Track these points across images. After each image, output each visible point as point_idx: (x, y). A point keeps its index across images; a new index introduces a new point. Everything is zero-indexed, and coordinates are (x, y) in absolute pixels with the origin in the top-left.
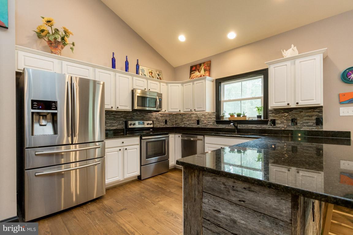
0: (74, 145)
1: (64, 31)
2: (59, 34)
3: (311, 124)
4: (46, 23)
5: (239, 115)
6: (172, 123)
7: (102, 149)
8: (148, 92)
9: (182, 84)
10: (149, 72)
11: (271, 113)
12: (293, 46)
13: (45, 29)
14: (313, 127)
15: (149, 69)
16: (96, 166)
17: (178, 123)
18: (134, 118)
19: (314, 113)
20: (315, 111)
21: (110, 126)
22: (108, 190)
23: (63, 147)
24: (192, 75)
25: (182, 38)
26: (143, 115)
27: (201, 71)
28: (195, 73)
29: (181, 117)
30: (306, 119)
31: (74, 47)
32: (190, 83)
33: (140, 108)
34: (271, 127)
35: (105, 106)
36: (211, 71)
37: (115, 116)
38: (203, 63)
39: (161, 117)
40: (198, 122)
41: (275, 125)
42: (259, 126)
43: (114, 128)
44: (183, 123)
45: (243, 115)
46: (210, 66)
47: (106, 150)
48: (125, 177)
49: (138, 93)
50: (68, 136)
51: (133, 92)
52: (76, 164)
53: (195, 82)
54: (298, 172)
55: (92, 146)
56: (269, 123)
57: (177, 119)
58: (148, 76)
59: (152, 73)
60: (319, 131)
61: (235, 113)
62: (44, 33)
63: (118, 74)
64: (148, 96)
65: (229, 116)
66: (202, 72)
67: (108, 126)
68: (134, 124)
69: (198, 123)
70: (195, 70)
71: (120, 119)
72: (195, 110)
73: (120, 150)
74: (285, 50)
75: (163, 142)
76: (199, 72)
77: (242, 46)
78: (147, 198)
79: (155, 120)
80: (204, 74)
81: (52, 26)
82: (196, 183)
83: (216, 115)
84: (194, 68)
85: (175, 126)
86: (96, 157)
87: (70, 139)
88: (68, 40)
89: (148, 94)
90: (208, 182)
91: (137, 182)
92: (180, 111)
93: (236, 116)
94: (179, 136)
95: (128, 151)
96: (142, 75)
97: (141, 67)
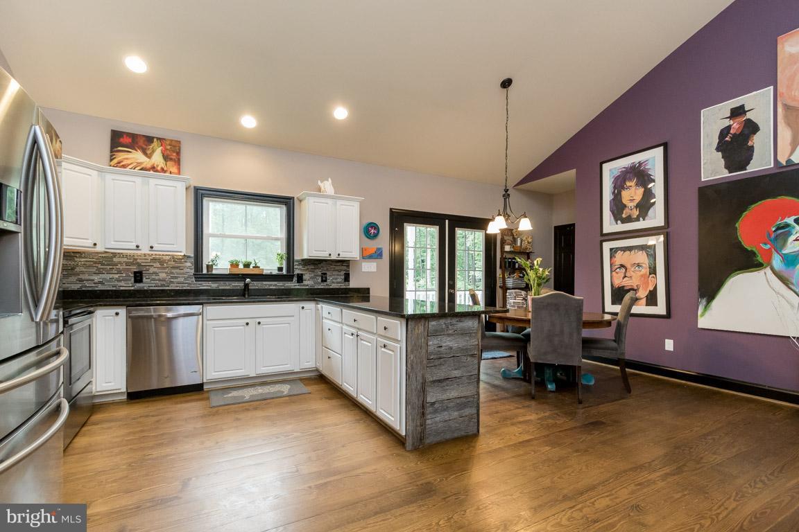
3: (339, 280)
5: (247, 265)
11: (298, 265)
14: (342, 285)
20: (343, 265)
24: (122, 155)
27: (152, 154)
28: (129, 152)
30: (335, 274)
34: (298, 284)
38: (159, 139)
40: (138, 276)
42: (281, 284)
46: (177, 152)
56: (295, 279)
60: (347, 288)
66: (158, 158)
69: (138, 280)
70: (130, 147)
72: (152, 247)
76: (148, 156)
80: (162, 165)
84: (127, 140)
92: (95, 244)
93: (241, 266)
94: (118, 314)
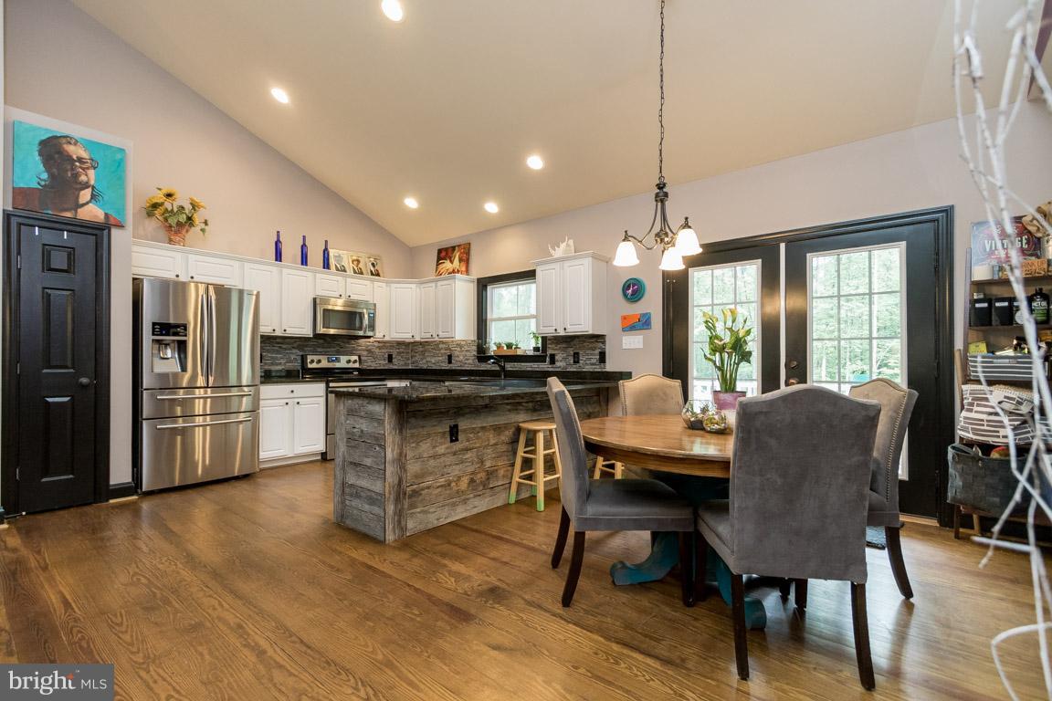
1: (191, 205)
2: (183, 213)
3: (594, 361)
4: (164, 197)
5: (509, 346)
6: (403, 360)
7: (254, 398)
8: (348, 301)
9: (417, 284)
10: (353, 262)
11: (550, 344)
13: (160, 203)
14: (596, 366)
15: (351, 253)
16: (241, 426)
17: (416, 361)
18: (317, 351)
19: (596, 344)
21: (269, 364)
23: (182, 391)
24: (441, 267)
25: (411, 203)
26: (339, 344)
27: (454, 260)
28: (444, 263)
29: (422, 349)
31: (206, 227)
32: (430, 285)
35: (262, 327)
36: (470, 265)
37: (281, 345)
38: (459, 246)
39: (379, 348)
40: (450, 359)
41: (555, 364)
42: (536, 366)
43: (279, 367)
44: (424, 361)
45: (515, 346)
46: (468, 253)
47: (261, 402)
50: (202, 375)
51: (315, 302)
53: (440, 283)
55: (235, 392)
57: (416, 353)
58: (350, 272)
59: (358, 261)
62: (158, 210)
63: (285, 270)
65: (495, 349)
66: (456, 263)
67: (266, 365)
68: (319, 361)
69: (450, 362)
70: (445, 258)
71: (291, 351)
72: (438, 335)
73: (287, 404)
76: (452, 262)
79: (364, 353)
80: (458, 268)
81: (174, 202)
83: (478, 346)
84: (444, 254)
85: (409, 367)
86: (242, 410)
88: (198, 218)
91: (320, 464)
92: (414, 336)
93: (505, 348)
95: (302, 406)
96: (337, 269)
97: (332, 252)
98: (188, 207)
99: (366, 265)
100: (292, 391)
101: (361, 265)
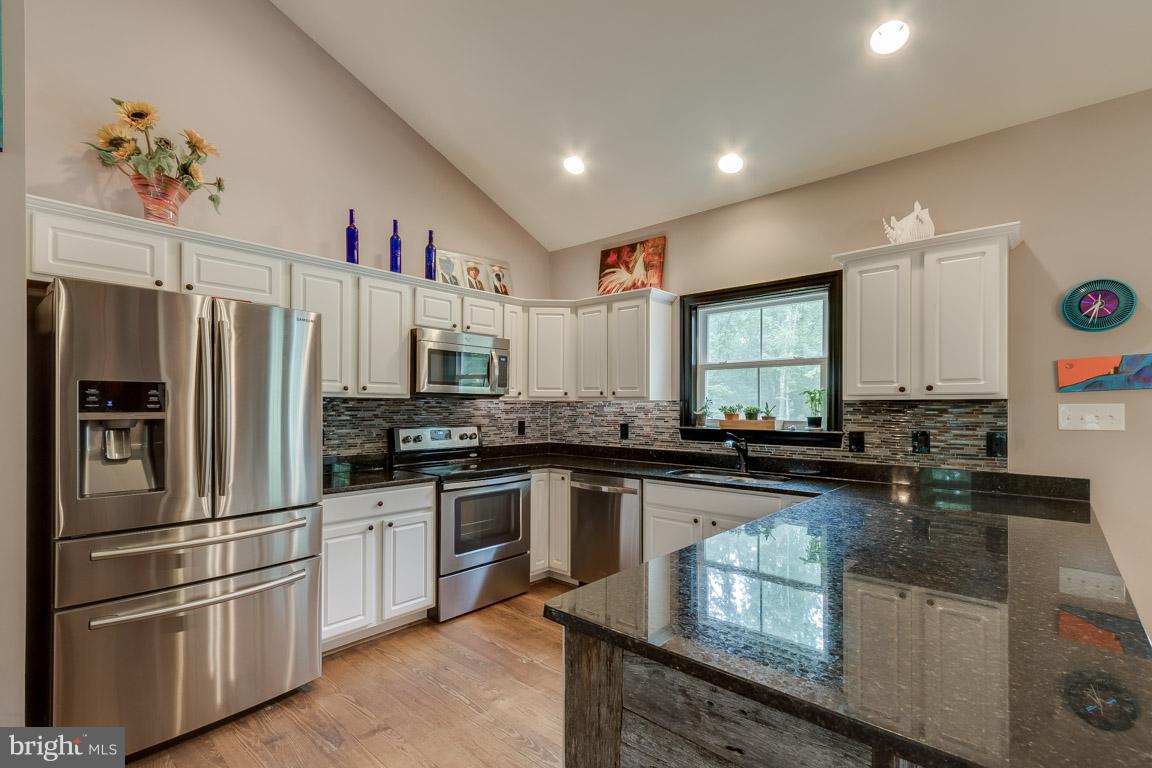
0: (218, 524)
1: (188, 143)
2: (171, 156)
3: (973, 451)
4: (129, 120)
5: (751, 415)
6: (540, 430)
7: (310, 530)
8: (465, 335)
9: (575, 308)
10: (469, 270)
11: (851, 413)
12: (917, 205)
13: (123, 136)
14: (977, 462)
16: (293, 587)
17: (561, 432)
18: (416, 418)
19: (980, 416)
20: (985, 410)
21: (339, 446)
22: (329, 657)
23: (182, 530)
24: (607, 279)
25: (574, 165)
26: (447, 409)
27: (634, 266)
28: (614, 272)
29: (570, 413)
30: (957, 435)
31: (220, 194)
32: (598, 308)
33: (437, 388)
34: (850, 454)
35: (324, 384)
36: (666, 270)
37: (356, 413)
38: (642, 243)
39: (507, 412)
40: (624, 430)
41: (863, 451)
42: (815, 452)
43: (353, 452)
44: (575, 431)
45: (764, 415)
46: (662, 254)
47: (325, 530)
48: (387, 616)
49: (431, 340)
50: (201, 493)
51: (414, 338)
52: (226, 585)
53: (616, 306)
54: (931, 603)
56: (845, 442)
57: (559, 418)
58: (464, 285)
59: (477, 271)
60: (996, 474)
61: (740, 407)
62: (121, 151)
63: (362, 278)
64: (464, 350)
65: (722, 417)
66: (639, 271)
67: (332, 448)
68: (418, 439)
69: (624, 436)
70: (615, 265)
71: (372, 423)
72: (614, 393)
73: (371, 528)
74: (893, 218)
75: (510, 498)
76: (629, 270)
77: (765, 196)
78: (457, 688)
79: (486, 421)
80: (642, 278)
81: (149, 130)
82: (604, 679)
83: (681, 411)
84: (613, 258)
85: (549, 441)
86: (293, 558)
87: (206, 502)
88: (203, 172)
89: (465, 342)
90: (637, 679)
91: (426, 629)
92: (566, 394)
93: (742, 417)
94: (563, 478)
95: (397, 529)
96: (445, 280)
97: (440, 254)
98: (181, 150)
99: (487, 276)
100: (380, 504)
101: (480, 277)
